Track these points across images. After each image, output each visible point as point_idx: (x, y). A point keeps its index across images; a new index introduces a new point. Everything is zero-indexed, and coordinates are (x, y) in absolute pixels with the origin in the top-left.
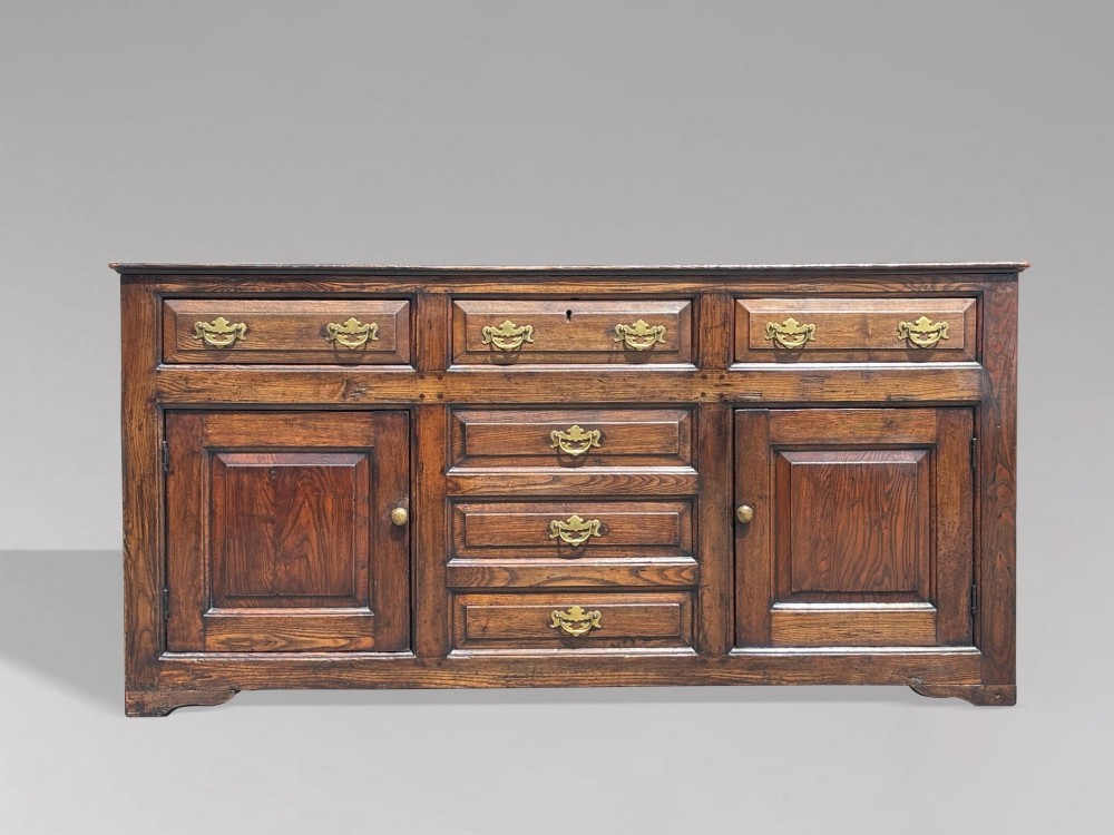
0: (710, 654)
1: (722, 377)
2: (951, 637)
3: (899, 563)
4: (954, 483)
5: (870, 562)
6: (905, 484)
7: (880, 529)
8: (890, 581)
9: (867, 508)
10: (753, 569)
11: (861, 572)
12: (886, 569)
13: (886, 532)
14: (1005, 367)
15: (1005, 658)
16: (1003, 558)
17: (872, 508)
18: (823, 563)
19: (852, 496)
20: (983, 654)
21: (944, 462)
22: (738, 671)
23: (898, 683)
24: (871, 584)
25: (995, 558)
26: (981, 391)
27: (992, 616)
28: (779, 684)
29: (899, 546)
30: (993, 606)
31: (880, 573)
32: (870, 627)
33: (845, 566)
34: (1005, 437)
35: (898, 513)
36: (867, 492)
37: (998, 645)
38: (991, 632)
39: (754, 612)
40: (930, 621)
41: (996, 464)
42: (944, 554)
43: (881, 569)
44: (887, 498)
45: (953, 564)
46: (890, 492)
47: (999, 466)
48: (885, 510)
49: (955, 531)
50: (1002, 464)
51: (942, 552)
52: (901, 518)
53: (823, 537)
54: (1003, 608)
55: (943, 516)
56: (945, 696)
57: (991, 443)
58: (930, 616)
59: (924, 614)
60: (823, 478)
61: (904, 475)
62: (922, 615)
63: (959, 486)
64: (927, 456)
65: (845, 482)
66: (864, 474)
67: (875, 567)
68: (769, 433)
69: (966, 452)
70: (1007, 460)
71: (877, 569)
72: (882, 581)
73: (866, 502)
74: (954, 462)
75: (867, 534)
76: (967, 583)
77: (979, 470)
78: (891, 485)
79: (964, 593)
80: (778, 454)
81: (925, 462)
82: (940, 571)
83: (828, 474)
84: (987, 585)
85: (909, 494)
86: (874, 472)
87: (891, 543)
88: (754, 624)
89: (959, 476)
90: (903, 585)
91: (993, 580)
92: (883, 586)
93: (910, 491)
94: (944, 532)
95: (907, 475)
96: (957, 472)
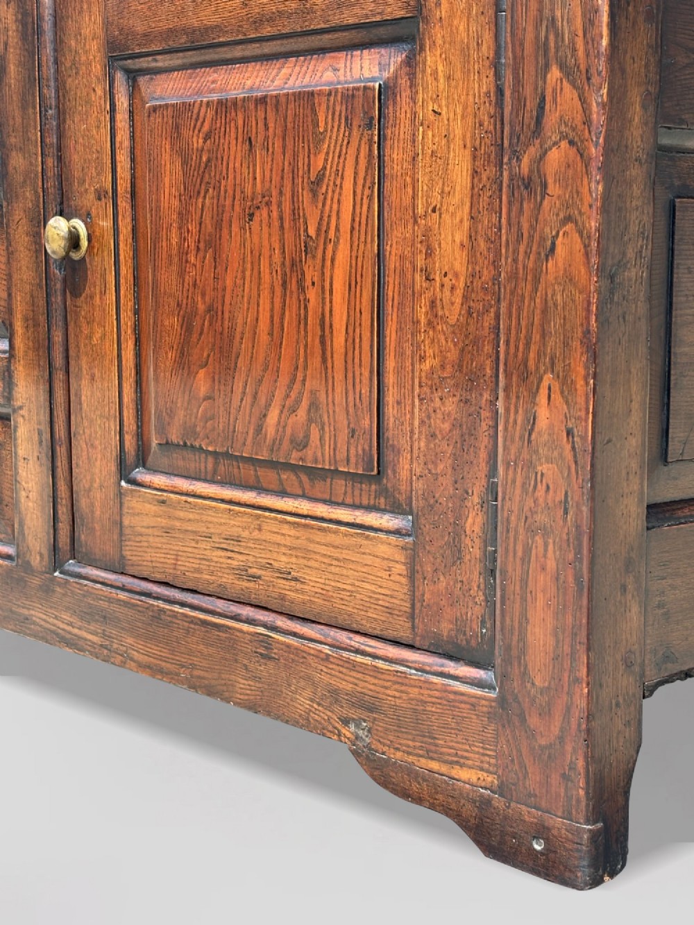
0: (27, 567)
2: (445, 628)
3: (339, 389)
4: (458, 142)
5: (284, 379)
6: (355, 143)
7: (302, 288)
8: (321, 438)
9: (276, 224)
10: (93, 376)
11: (268, 406)
12: (313, 405)
13: (312, 294)
15: (556, 730)
16: (556, 397)
17: (286, 225)
18: (201, 374)
19: (248, 191)
20: (502, 701)
21: (435, 73)
22: (66, 616)
23: (321, 730)
24: (286, 444)
25: (534, 394)
27: (524, 582)
28: (123, 665)
29: (339, 340)
30: (527, 550)
31: (302, 413)
32: (282, 561)
33: (238, 387)
36: (276, 179)
37: (538, 682)
38: (522, 638)
39: (96, 485)
40: (400, 568)
41: (547, 67)
42: (431, 374)
43: (305, 404)
44: (314, 194)
45: (451, 406)
46: (320, 179)
47: (555, 73)
48: (312, 232)
49: (458, 300)
50: (562, 67)
51: (427, 366)
53: (201, 307)
54: (551, 564)
55: (429, 253)
56: (419, 801)
58: (400, 557)
59: (387, 548)
60: (197, 142)
61: (349, 125)
62: (383, 550)
63: (468, 152)
64: (411, 63)
65: (236, 151)
66: (271, 125)
67: (293, 395)
68: (107, 24)
69: (488, 37)
70: (574, 50)
71: (298, 401)
72: (307, 436)
73: (274, 207)
74: (458, 75)
75: (278, 300)
76: (483, 468)
77: (508, 93)
78: (322, 156)
79: (476, 500)
80: (135, 81)
81: (404, 82)
82: (422, 422)
83: (206, 128)
84: (514, 481)
85: (360, 182)
86: (290, 119)
87: (323, 330)
88: (98, 513)
89: (470, 120)
90: (348, 455)
91: (530, 465)
92: (309, 453)
93: (362, 174)
94: (433, 303)
95: (355, 123)
96: (465, 108)
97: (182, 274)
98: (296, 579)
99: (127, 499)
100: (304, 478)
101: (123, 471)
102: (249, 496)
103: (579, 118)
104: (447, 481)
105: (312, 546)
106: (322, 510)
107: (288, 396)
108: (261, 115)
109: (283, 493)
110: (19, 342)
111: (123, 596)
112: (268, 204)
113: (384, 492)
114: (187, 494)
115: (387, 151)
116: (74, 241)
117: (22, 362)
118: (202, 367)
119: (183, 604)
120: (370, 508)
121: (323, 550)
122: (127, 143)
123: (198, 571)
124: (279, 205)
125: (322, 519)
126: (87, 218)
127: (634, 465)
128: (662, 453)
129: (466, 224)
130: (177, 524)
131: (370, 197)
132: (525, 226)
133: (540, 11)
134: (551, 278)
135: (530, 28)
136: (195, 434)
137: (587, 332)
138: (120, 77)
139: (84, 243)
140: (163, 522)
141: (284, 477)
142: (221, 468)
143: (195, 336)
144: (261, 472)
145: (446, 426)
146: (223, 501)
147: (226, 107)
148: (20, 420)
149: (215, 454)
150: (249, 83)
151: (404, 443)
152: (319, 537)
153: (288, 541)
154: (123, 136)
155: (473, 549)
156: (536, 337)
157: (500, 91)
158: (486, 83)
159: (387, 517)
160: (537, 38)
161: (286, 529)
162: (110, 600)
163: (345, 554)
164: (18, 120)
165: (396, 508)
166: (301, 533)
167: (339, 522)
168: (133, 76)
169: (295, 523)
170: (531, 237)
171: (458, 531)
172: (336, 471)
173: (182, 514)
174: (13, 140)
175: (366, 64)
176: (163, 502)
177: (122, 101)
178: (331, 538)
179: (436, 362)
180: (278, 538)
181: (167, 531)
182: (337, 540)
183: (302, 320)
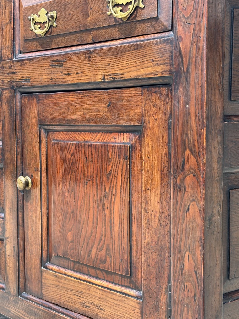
0: (9, 293)
1: (10, 67)
3: (117, 245)
4: (156, 168)
5: (98, 239)
6: (121, 163)
7: (104, 209)
8: (110, 261)
9: (95, 187)
10: (32, 229)
11: (92, 247)
12: (108, 249)
13: (107, 211)
14: (194, 33)
16: (191, 259)
17: (99, 187)
18: (69, 234)
19: (86, 175)
21: (148, 144)
22: (22, 312)
24: (98, 261)
25: (183, 258)
26: (171, 65)
29: (116, 228)
31: (104, 251)
32: (97, 302)
33: (82, 239)
34: (193, 118)
35: (116, 196)
36: (95, 172)
39: (33, 267)
40: (138, 310)
41: (185, 150)
42: (148, 244)
43: (105, 248)
44: (108, 179)
45: (155, 256)
46: (110, 174)
47: (188, 152)
48: (107, 191)
49: (157, 221)
50: (190, 150)
51: (146, 241)
52: (118, 199)
54: (190, 318)
55: (147, 203)
57: (180, 125)
58: (138, 306)
59: (134, 302)
60: (69, 156)
61: (119, 158)
62: (132, 303)
63: (159, 172)
64: (140, 139)
65: (82, 161)
66: (94, 154)
67: (101, 245)
68: (38, 114)
69: (166, 136)
70: (194, 145)
71: (102, 247)
72: (106, 259)
73: (94, 181)
74: (156, 146)
75: (95, 212)
76: (166, 279)
77: (172, 156)
78: (110, 166)
79: (164, 290)
80: (48, 133)
81: (138, 145)
82: (145, 261)
83: (72, 152)
84: (177, 287)
85: (123, 176)
86: (100, 153)
87: (111, 224)
88: (33, 277)
89: (160, 162)
90: (119, 268)
91: (182, 282)
92: (106, 265)
93: (124, 174)
94: (148, 220)
95: (122, 157)
96: (158, 157)
97: (63, 199)
98: (102, 309)
99: (43, 274)
100: (105, 273)
101: (43, 263)
102: (85, 277)
103: (196, 168)
104: (154, 282)
105: (107, 299)
106: (111, 286)
107: (99, 245)
108: (90, 150)
109: (97, 278)
110: (8, 216)
111: (42, 308)
112: (93, 180)
113: (132, 282)
114: (64, 274)
115: (132, 167)
116: (27, 184)
117: (8, 222)
118: (70, 231)
119: (63, 313)
120: (127, 287)
121: (111, 300)
122: (45, 153)
123: (68, 302)
124: (96, 181)
125: (111, 289)
126: (31, 177)
127: (218, 283)
128: (228, 276)
129: (159, 196)
130: (61, 284)
131: (127, 182)
132: (179, 200)
133: (183, 131)
134: (188, 219)
135: (179, 136)
136: (67, 254)
137: (201, 239)
138: (43, 131)
139: (30, 185)
140: (56, 283)
141: (98, 272)
142: (76, 266)
143: (67, 221)
144: (90, 270)
145: (153, 263)
146: (77, 278)
147: (78, 146)
148: (7, 242)
149: (74, 261)
150: (86, 139)
151: (139, 265)
152: (110, 295)
153: (99, 296)
154: (44, 150)
155: (163, 307)
156: (183, 238)
157: (170, 154)
158: (165, 150)
159: (133, 291)
160: (182, 139)
161: (98, 291)
162: (38, 309)
163: (119, 303)
164: (9, 142)
165: (136, 288)
166: (103, 293)
167: (116, 291)
168: (47, 131)
169: (101, 290)
170: (181, 204)
171: (158, 301)
172: (116, 273)
173: (62, 281)
174: (7, 148)
175: (125, 138)
176: (56, 276)
177: (44, 140)
178: (114, 296)
179: (150, 240)
180: (96, 294)
181: (57, 286)
182: (116, 297)
183: (104, 220)
